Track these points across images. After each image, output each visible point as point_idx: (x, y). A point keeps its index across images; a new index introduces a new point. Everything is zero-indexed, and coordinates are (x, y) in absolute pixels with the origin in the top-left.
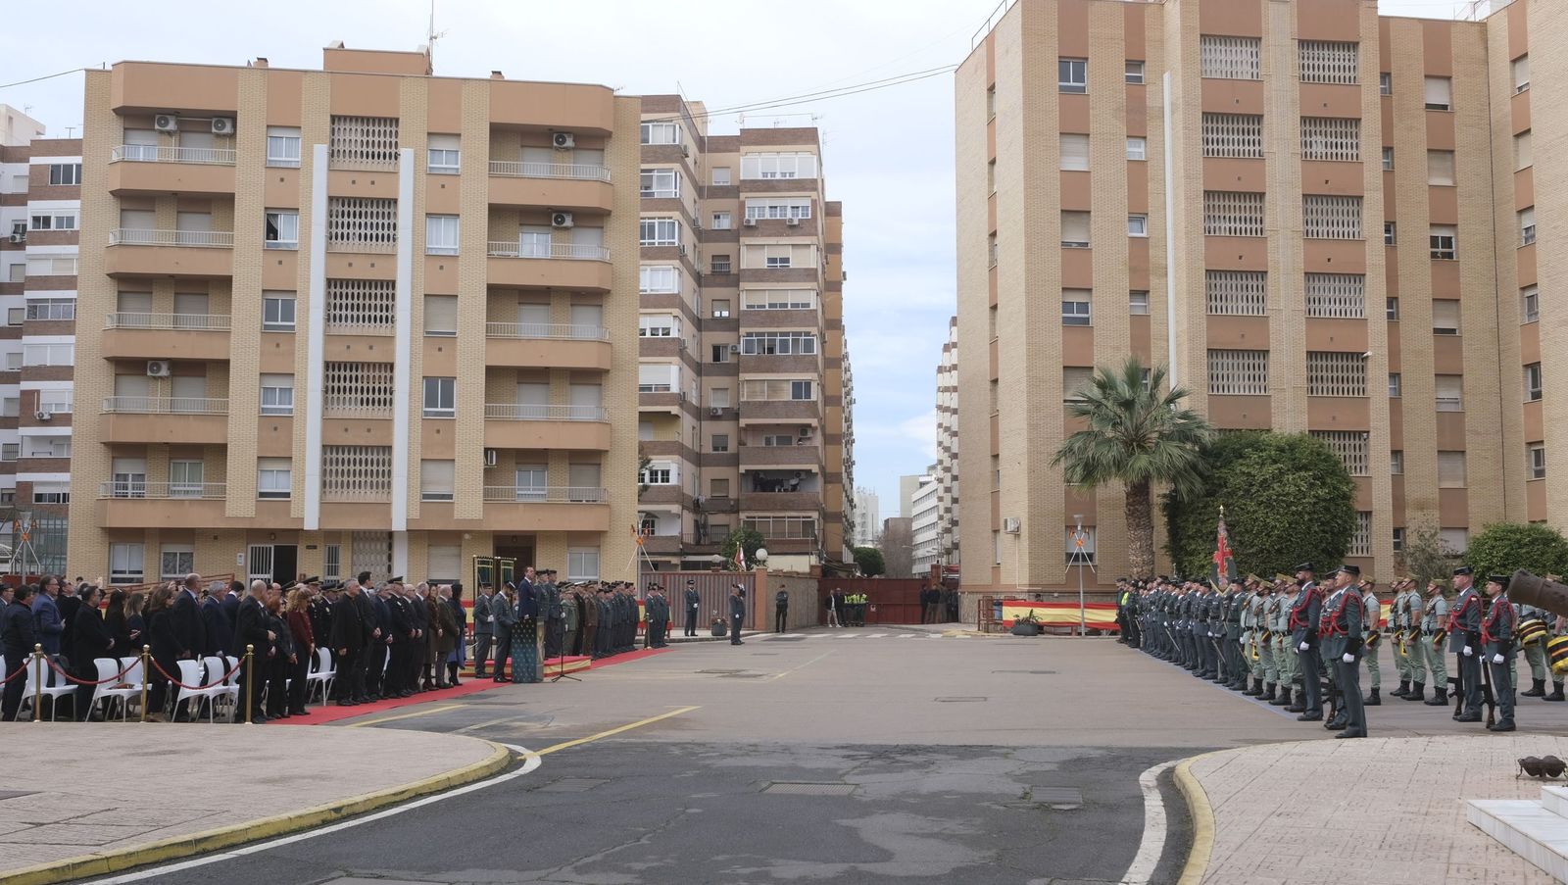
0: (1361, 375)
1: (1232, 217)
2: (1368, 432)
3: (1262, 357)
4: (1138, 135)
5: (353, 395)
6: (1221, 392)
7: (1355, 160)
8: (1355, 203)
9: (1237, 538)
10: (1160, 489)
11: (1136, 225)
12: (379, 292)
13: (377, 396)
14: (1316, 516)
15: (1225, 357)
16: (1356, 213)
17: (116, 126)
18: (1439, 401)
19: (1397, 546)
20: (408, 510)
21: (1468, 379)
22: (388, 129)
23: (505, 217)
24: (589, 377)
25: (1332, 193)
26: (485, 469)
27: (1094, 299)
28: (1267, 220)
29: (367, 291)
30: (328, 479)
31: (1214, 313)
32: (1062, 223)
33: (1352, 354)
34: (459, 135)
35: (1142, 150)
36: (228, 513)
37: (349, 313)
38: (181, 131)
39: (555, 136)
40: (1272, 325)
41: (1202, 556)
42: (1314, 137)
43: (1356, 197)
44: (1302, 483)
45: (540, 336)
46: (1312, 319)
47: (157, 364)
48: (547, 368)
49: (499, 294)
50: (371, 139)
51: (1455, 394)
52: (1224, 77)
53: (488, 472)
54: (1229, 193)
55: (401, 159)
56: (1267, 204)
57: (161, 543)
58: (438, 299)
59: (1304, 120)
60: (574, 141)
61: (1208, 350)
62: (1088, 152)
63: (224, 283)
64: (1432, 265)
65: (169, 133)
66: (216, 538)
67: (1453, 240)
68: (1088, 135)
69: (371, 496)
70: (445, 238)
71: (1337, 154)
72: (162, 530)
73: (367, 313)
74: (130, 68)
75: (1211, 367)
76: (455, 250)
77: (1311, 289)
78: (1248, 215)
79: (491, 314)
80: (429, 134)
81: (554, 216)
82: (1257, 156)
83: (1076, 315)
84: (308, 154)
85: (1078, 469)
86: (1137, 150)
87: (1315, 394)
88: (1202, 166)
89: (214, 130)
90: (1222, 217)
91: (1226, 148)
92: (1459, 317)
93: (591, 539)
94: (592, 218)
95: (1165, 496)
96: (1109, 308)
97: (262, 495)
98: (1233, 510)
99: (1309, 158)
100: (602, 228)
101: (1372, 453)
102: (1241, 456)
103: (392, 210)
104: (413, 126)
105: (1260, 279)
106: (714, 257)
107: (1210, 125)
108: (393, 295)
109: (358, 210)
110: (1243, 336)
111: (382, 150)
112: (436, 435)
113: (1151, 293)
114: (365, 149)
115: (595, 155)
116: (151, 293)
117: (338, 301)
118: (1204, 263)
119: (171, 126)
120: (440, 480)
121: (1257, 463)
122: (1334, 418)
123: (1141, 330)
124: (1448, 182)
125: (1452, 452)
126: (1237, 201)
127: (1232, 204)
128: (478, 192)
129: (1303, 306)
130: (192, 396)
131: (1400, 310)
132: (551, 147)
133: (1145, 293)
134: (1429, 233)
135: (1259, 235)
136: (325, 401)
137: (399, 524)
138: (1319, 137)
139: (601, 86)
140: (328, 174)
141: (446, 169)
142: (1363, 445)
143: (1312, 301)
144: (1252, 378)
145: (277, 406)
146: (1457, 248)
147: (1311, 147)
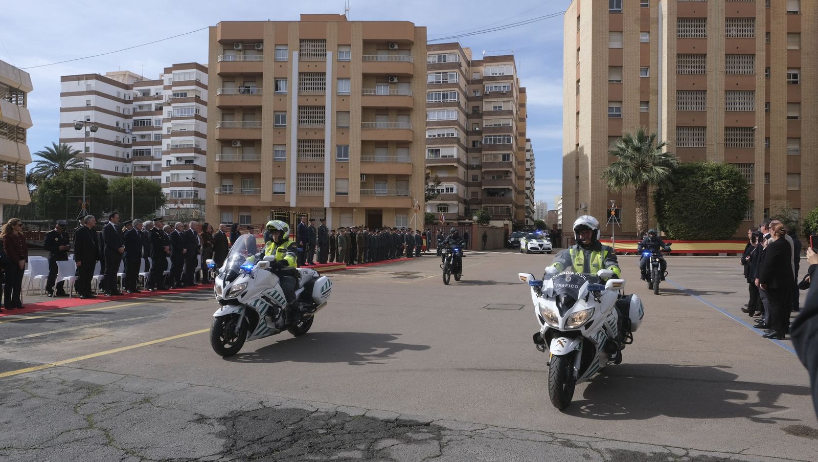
0: (751, 138)
1: (690, 66)
2: (753, 164)
3: (702, 130)
4: (646, 30)
5: (309, 153)
6: (682, 146)
7: (752, 37)
8: (751, 58)
9: (690, 211)
10: (652, 190)
11: (643, 72)
12: (319, 111)
13: (318, 153)
14: (729, 201)
15: (682, 129)
16: (751, 62)
17: (221, 48)
18: (789, 150)
19: (765, 216)
20: (330, 199)
21: (803, 140)
22: (322, 44)
23: (370, 79)
24: (404, 145)
25: (740, 53)
26: (361, 183)
27: (623, 106)
28: (708, 66)
29: (314, 110)
30: (300, 186)
31: (680, 110)
32: (609, 71)
33: (747, 128)
34: (350, 45)
35: (647, 38)
36: (262, 200)
37: (307, 120)
38: (245, 50)
39: (390, 44)
40: (708, 115)
41: (672, 219)
42: (731, 27)
43: (751, 55)
44: (724, 185)
45: (383, 128)
46: (728, 112)
47: (234, 142)
48: (386, 141)
49: (367, 111)
50: (315, 48)
51: (796, 147)
53: (363, 185)
54: (689, 55)
55: (327, 56)
56: (707, 59)
57: (239, 212)
58: (342, 113)
59: (727, 19)
60: (398, 46)
61: (677, 127)
62: (622, 40)
63: (258, 109)
64: (788, 87)
65: (240, 50)
66: (259, 210)
67: (798, 75)
68: (622, 32)
69: (316, 193)
70: (345, 88)
71: (743, 35)
72: (239, 207)
73: (314, 120)
74: (224, 24)
75: (678, 134)
76: (349, 93)
77: (728, 99)
78: (698, 65)
79: (364, 119)
80: (338, 45)
81: (390, 77)
82: (703, 37)
83: (614, 113)
84: (291, 55)
85: (613, 179)
86: (645, 38)
87: (728, 147)
88: (676, 43)
89: (256, 48)
90: (685, 66)
91: (688, 34)
92: (800, 111)
93: (405, 211)
94: (405, 78)
95: (654, 192)
96: (631, 109)
97: (275, 193)
98: (688, 198)
99: (729, 37)
100: (410, 82)
101: (755, 173)
102: (693, 173)
103: (324, 77)
104: (332, 42)
105: (703, 94)
106: (473, 107)
107: (680, 24)
108: (324, 112)
109: (308, 77)
110: (694, 120)
111: (320, 53)
112: (341, 169)
113: (650, 103)
114: (313, 53)
115: (407, 52)
116: (234, 114)
117: (303, 115)
118: (676, 87)
119: (240, 47)
120: (343, 187)
121: (701, 176)
122: (737, 157)
123: (645, 118)
124: (797, 48)
125: (794, 172)
126: (693, 58)
127: (690, 59)
128: (358, 68)
129: (724, 106)
130: (249, 154)
131: (771, 108)
132: (389, 50)
133: (647, 103)
134: (786, 72)
135: (703, 73)
136: (298, 155)
137: (327, 205)
138: (734, 27)
139: (408, 22)
140: (299, 63)
141: (345, 59)
142: (750, 170)
143: (728, 104)
144: (697, 140)
145: (280, 158)
146: (800, 79)
147: (730, 32)
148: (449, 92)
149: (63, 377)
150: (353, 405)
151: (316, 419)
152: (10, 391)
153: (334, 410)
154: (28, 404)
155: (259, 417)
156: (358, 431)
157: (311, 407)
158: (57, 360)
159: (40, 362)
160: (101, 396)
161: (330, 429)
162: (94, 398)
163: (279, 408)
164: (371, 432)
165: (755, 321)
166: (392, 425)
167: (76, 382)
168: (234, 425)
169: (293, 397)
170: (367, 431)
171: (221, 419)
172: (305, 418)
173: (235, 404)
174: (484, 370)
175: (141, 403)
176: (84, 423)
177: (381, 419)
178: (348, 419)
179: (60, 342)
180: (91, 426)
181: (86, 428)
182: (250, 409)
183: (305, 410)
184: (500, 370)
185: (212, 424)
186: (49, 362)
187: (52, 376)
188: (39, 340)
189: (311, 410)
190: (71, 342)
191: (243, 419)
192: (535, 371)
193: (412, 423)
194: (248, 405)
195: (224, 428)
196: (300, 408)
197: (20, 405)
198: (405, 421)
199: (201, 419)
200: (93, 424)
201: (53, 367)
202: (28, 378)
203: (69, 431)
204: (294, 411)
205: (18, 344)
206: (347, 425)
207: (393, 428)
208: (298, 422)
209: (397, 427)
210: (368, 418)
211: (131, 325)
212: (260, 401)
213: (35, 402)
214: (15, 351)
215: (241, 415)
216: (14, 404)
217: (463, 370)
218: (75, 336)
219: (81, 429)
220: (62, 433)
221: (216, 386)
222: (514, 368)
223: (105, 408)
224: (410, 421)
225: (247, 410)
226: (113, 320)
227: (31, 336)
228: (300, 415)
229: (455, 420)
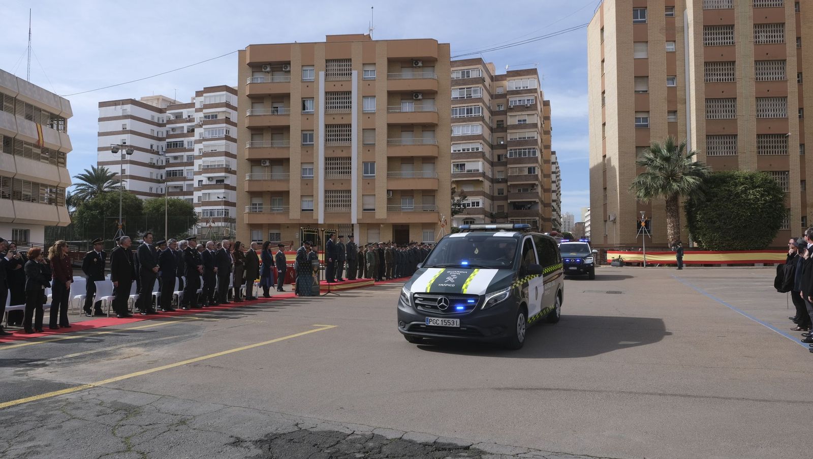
0: (784, 144)
1: (718, 74)
2: (788, 171)
3: (733, 139)
4: (671, 39)
5: (338, 170)
6: (713, 155)
7: (782, 43)
8: (782, 63)
9: (723, 221)
10: (682, 200)
11: (670, 82)
12: (345, 129)
13: (345, 170)
14: (765, 210)
15: (712, 138)
16: (782, 67)
17: (250, 71)
19: (803, 225)
20: (357, 215)
22: (348, 64)
23: (395, 96)
24: (430, 160)
25: (770, 59)
26: (388, 199)
27: (650, 116)
28: (737, 73)
29: (341, 129)
30: (327, 203)
31: (709, 118)
32: (635, 82)
33: (780, 135)
34: (375, 64)
35: (673, 47)
36: (290, 218)
37: (334, 138)
38: (273, 71)
39: (414, 62)
40: (739, 123)
41: (705, 229)
42: (760, 33)
43: (782, 60)
44: (758, 194)
45: (408, 144)
46: (759, 119)
47: (263, 161)
48: (412, 157)
49: (393, 129)
50: (341, 68)
52: (714, 8)
53: (389, 201)
54: (717, 62)
55: (352, 75)
56: (736, 66)
57: (269, 229)
58: (368, 130)
59: (755, 26)
60: (422, 63)
61: (707, 135)
62: (647, 50)
63: (286, 129)
65: (268, 72)
66: (288, 227)
68: (647, 42)
69: (344, 210)
70: (370, 106)
71: (772, 41)
72: (269, 224)
73: (341, 138)
74: (252, 47)
75: (708, 143)
76: (374, 110)
77: (759, 105)
78: (726, 72)
79: (389, 135)
80: (363, 64)
81: (414, 94)
82: (731, 44)
83: (641, 123)
84: (317, 75)
85: (642, 190)
86: (670, 47)
87: (761, 154)
88: (703, 51)
89: (283, 69)
90: (713, 74)
91: (715, 41)
93: (432, 226)
94: (430, 94)
95: (685, 202)
96: (658, 119)
97: (303, 210)
98: (721, 208)
99: (758, 44)
100: (434, 99)
101: (791, 181)
102: (725, 182)
103: (350, 96)
104: (357, 61)
105: (732, 101)
106: (497, 121)
107: (707, 32)
108: (351, 130)
109: (336, 96)
110: (724, 128)
111: (345, 72)
112: (368, 185)
113: (678, 112)
114: (339, 72)
115: (431, 69)
116: (263, 134)
117: (330, 133)
118: (704, 95)
119: (268, 69)
120: (370, 203)
121: (733, 185)
122: (771, 165)
123: (673, 128)
126: (721, 66)
127: (718, 67)
128: (383, 86)
129: (755, 113)
130: (278, 172)
131: (804, 114)
132: (413, 67)
133: (675, 112)
135: (732, 81)
136: (326, 173)
137: (354, 221)
138: (763, 33)
139: (431, 39)
140: (325, 85)
141: (370, 78)
142: (785, 177)
143: (759, 111)
144: (728, 148)
145: (308, 176)
147: (759, 38)
148: (473, 107)
149: (101, 398)
150: (389, 427)
151: (353, 442)
152: (51, 413)
153: (370, 433)
154: (68, 426)
155: (295, 440)
156: (396, 455)
157: (346, 429)
158: (96, 380)
159: (80, 383)
160: (138, 417)
161: (367, 452)
162: (132, 420)
163: (315, 431)
164: (409, 456)
165: (802, 335)
166: (430, 449)
167: (114, 403)
168: (270, 449)
169: (328, 418)
170: (405, 455)
171: (256, 442)
172: (342, 441)
173: (271, 426)
174: (522, 389)
175: (178, 424)
176: (122, 446)
177: (419, 442)
178: (385, 442)
179: (99, 361)
180: (128, 450)
181: (124, 452)
182: (286, 431)
183: (341, 433)
184: (538, 389)
185: (248, 447)
186: (87, 383)
187: (91, 397)
188: (78, 360)
189: (347, 432)
190: (109, 361)
191: (279, 442)
192: (575, 390)
193: (450, 447)
194: (283, 427)
195: (260, 452)
196: (336, 430)
197: (60, 427)
198: (444, 444)
199: (237, 442)
200: (131, 446)
201: (91, 388)
202: (67, 399)
203: (108, 454)
204: (330, 433)
205: (58, 365)
206: (384, 449)
207: (432, 452)
208: (335, 445)
209: (436, 450)
210: (405, 441)
211: (166, 344)
212: (295, 423)
213: (75, 423)
214: (56, 372)
215: (277, 438)
216: (54, 426)
217: (499, 389)
218: (112, 356)
219: (119, 452)
220: (100, 457)
221: (250, 407)
222: (552, 387)
223: (142, 430)
224: (449, 444)
225: (282, 432)
226: (149, 339)
227: (70, 356)
228: (337, 438)
229: (495, 443)
